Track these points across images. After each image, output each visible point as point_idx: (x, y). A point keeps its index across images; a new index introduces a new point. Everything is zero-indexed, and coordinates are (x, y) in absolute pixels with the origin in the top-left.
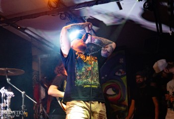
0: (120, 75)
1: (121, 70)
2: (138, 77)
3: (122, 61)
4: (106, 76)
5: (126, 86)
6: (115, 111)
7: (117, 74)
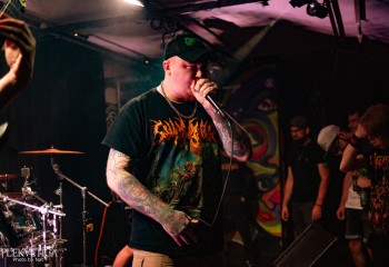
0: (266, 109)
1: (268, 101)
2: (294, 128)
3: (269, 83)
4: (241, 110)
5: (277, 130)
6: (256, 174)
7: (261, 107)
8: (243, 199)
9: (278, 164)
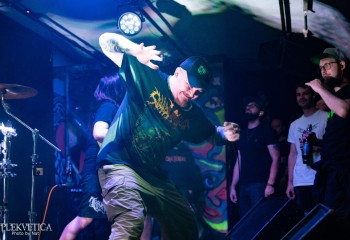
0: (213, 106)
1: (216, 99)
3: (217, 82)
6: (203, 171)
7: (208, 105)
8: (190, 192)
9: (224, 160)
